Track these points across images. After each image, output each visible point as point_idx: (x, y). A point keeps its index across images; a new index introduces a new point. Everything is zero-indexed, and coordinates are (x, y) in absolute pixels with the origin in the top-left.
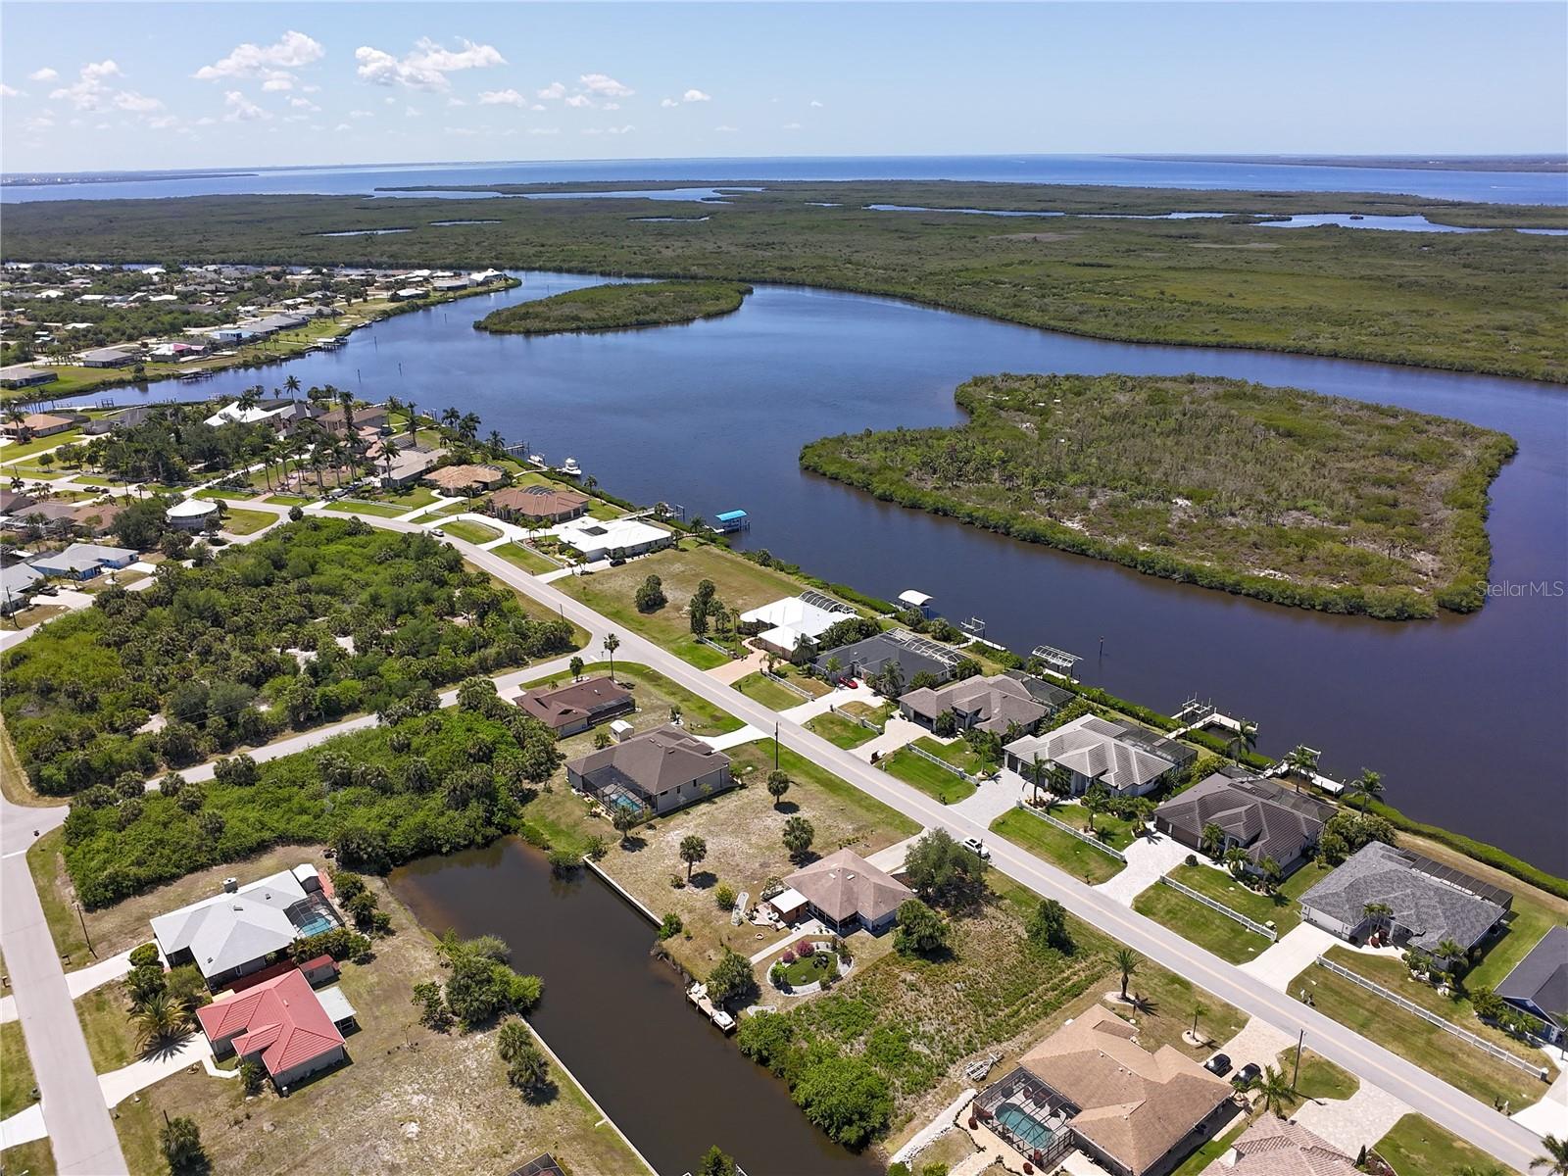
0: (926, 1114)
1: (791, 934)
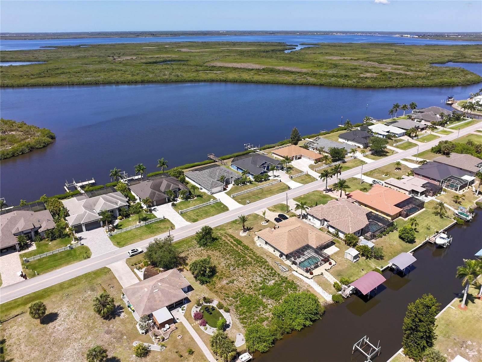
0: (306, 286)
1: (181, 322)
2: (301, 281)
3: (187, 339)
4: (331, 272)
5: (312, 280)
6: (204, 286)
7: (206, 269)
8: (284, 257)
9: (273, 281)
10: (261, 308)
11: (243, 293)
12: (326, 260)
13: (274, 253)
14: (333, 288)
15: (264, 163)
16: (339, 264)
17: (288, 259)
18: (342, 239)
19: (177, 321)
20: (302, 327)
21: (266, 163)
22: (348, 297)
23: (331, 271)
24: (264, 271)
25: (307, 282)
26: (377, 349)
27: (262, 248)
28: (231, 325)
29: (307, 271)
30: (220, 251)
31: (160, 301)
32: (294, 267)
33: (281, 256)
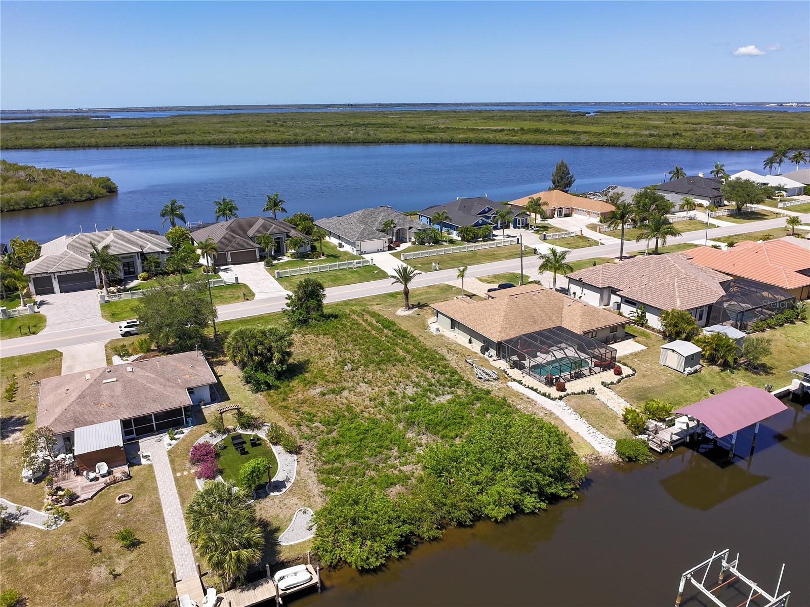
0: (542, 414)
1: (151, 466)
2: (530, 401)
3: (141, 506)
4: (618, 389)
5: (562, 403)
6: (260, 396)
7: (272, 354)
8: (493, 352)
9: (449, 397)
10: (395, 452)
11: (356, 416)
12: (608, 364)
13: (469, 346)
14: (623, 426)
15: (487, 210)
16: (644, 376)
17: (504, 358)
18: (653, 329)
19: (143, 461)
20: (511, 510)
21: (490, 210)
22: (666, 450)
23: (619, 387)
24: (429, 375)
25: (544, 405)
26: (773, 600)
27: (442, 336)
28: (288, 485)
29: (549, 382)
30: (334, 336)
31: (111, 405)
32: (515, 373)
33: (484, 350)
